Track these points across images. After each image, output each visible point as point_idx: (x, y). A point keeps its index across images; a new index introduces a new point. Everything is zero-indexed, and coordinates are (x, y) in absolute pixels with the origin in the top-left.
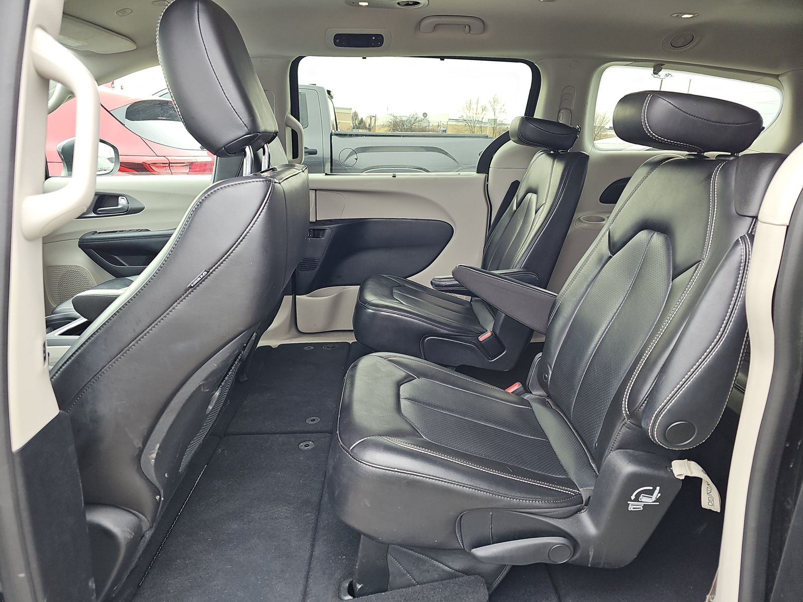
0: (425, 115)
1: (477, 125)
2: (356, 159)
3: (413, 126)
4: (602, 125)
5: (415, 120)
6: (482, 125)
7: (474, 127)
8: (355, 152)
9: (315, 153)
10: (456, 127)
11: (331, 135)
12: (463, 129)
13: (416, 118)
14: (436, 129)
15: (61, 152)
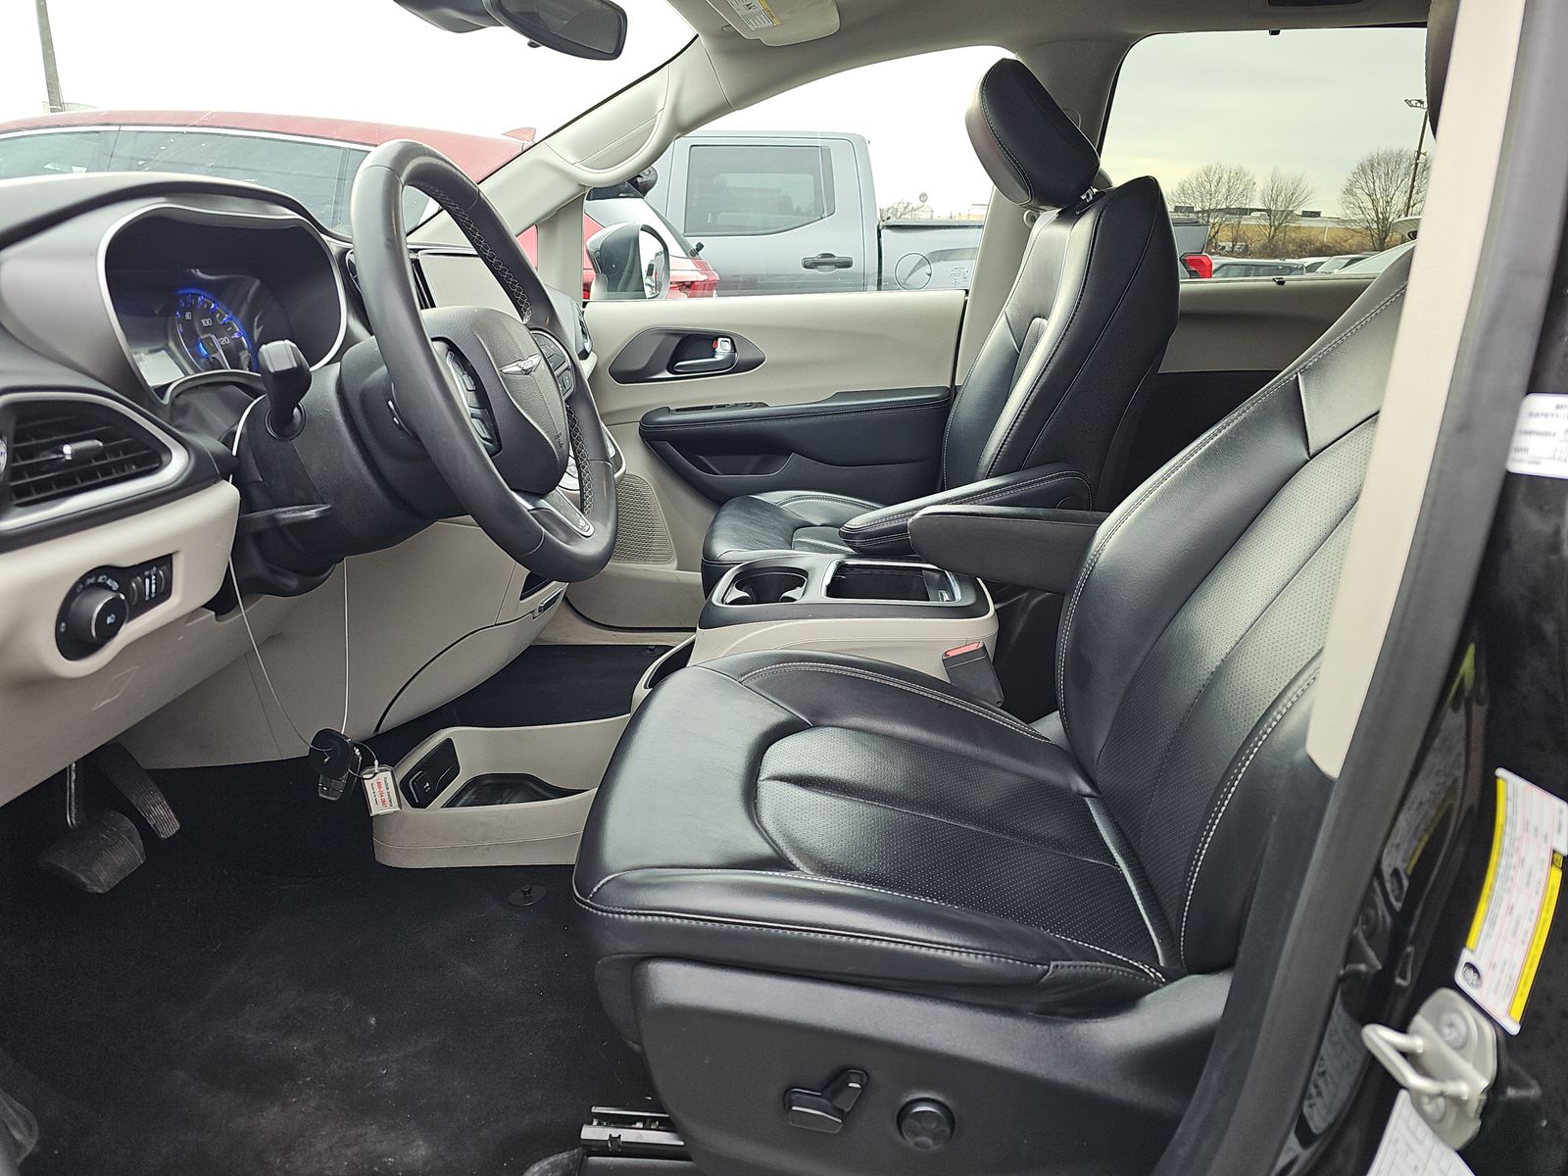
2: (930, 275)
8: (926, 261)
9: (847, 264)
11: (879, 231)
15: (598, 253)
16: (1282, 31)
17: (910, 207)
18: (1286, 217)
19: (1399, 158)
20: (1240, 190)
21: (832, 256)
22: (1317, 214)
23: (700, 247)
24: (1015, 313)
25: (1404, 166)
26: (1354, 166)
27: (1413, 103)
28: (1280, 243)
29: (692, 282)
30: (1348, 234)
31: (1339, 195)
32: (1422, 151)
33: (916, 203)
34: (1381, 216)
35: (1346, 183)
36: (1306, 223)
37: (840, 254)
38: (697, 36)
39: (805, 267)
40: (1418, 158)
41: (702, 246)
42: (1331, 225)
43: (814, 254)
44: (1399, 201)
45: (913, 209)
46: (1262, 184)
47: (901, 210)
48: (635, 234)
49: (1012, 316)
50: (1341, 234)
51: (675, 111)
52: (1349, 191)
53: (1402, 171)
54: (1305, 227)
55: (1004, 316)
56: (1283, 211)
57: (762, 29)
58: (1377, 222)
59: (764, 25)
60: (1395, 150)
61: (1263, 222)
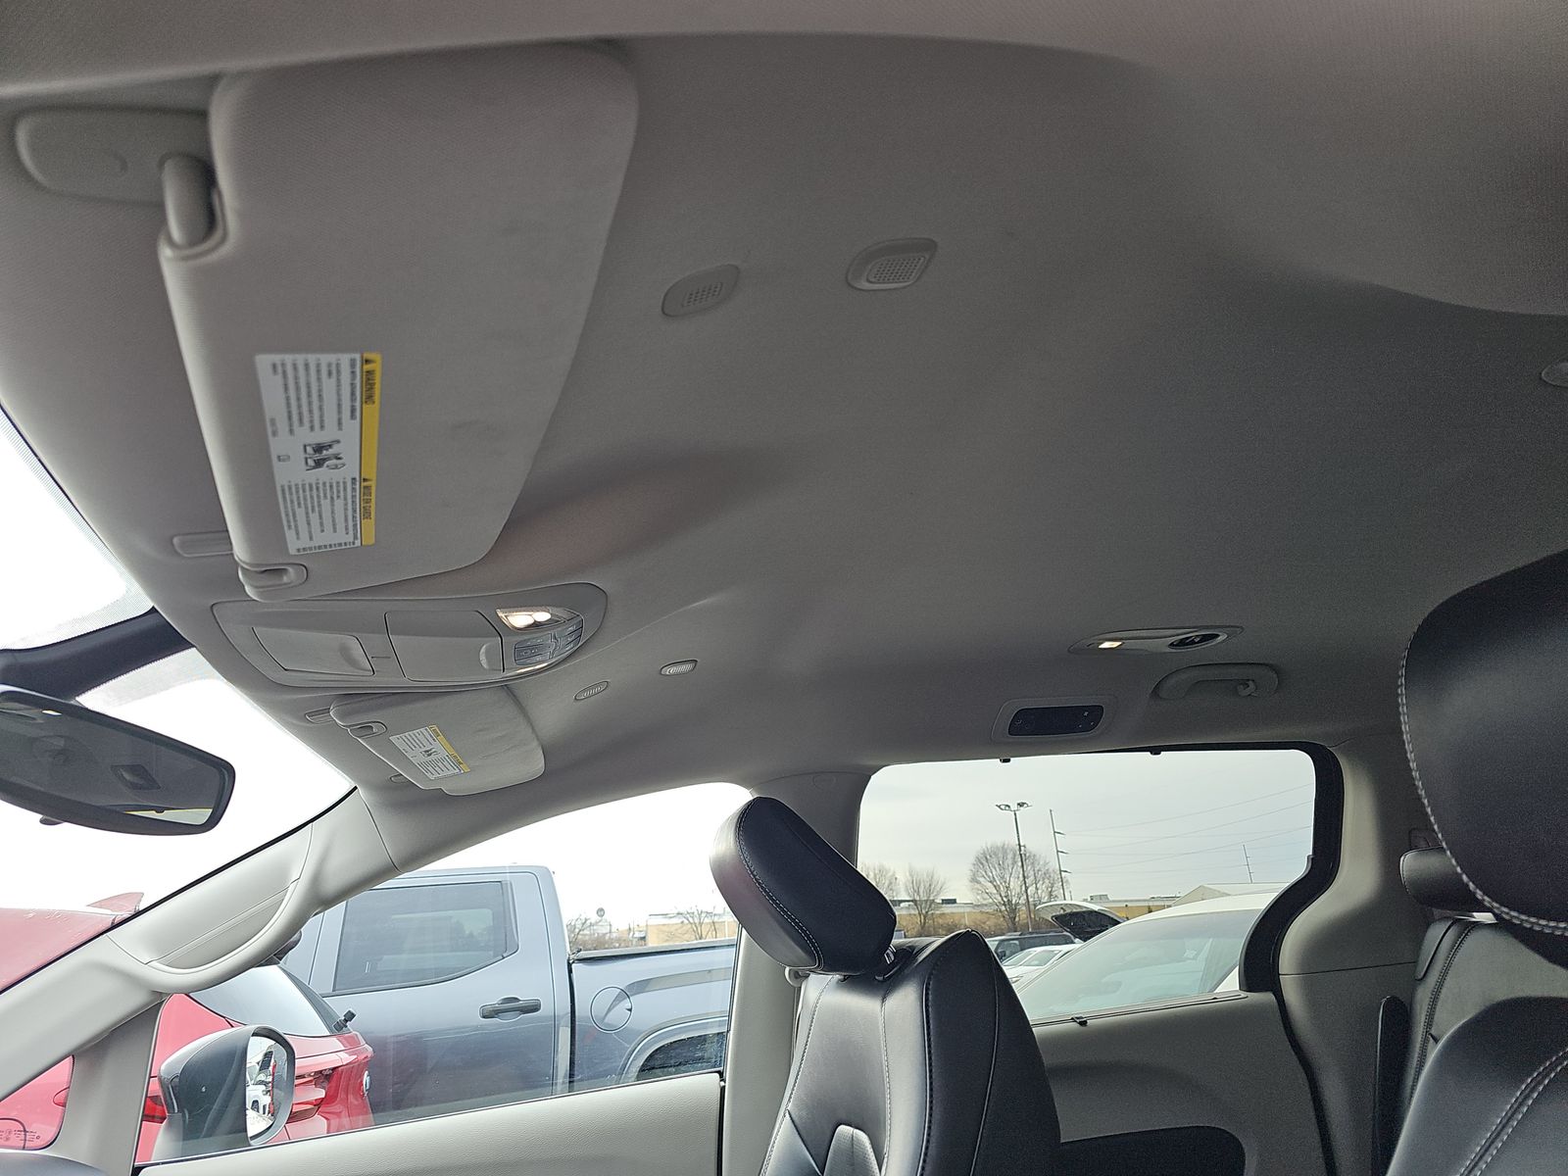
0: (601, 912)
1: (707, 920)
2: (630, 1010)
3: (580, 937)
4: (931, 898)
5: (583, 924)
6: (716, 919)
7: (701, 924)
8: (625, 994)
9: (535, 1008)
10: (665, 928)
11: (569, 965)
12: (679, 931)
13: (586, 920)
14: (625, 936)
15: (177, 1080)
16: (1012, 759)
17: (588, 922)
18: (930, 906)
19: (1004, 850)
20: (886, 884)
21: (516, 999)
22: (954, 901)
23: (350, 1016)
24: (804, 1113)
25: (1010, 856)
26: (972, 860)
27: (1003, 807)
28: (932, 929)
29: (334, 1069)
30: (984, 917)
31: (967, 882)
32: (1022, 844)
33: (594, 918)
34: (1005, 900)
35: (969, 873)
36: (948, 909)
37: (525, 996)
38: (355, 788)
39: (484, 1017)
40: (1020, 850)
41: (353, 1015)
42: (968, 910)
43: (494, 1000)
44: (1015, 885)
45: (591, 925)
46: (902, 878)
47: (579, 926)
48: (241, 1044)
49: (800, 1117)
50: (979, 917)
51: (316, 879)
52: (974, 880)
53: (1010, 861)
54: (948, 914)
55: (787, 1115)
56: (926, 901)
57: (445, 777)
58: (1004, 905)
59: (447, 773)
60: (999, 844)
61: (913, 912)
